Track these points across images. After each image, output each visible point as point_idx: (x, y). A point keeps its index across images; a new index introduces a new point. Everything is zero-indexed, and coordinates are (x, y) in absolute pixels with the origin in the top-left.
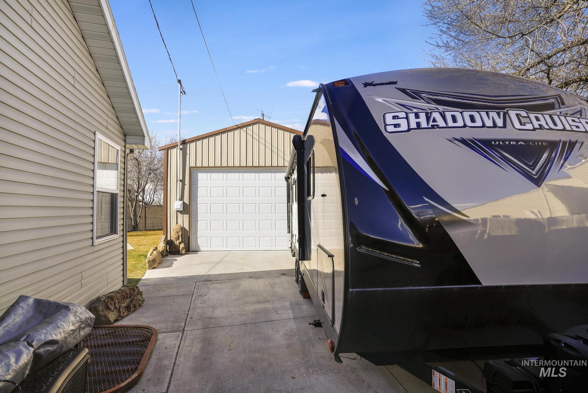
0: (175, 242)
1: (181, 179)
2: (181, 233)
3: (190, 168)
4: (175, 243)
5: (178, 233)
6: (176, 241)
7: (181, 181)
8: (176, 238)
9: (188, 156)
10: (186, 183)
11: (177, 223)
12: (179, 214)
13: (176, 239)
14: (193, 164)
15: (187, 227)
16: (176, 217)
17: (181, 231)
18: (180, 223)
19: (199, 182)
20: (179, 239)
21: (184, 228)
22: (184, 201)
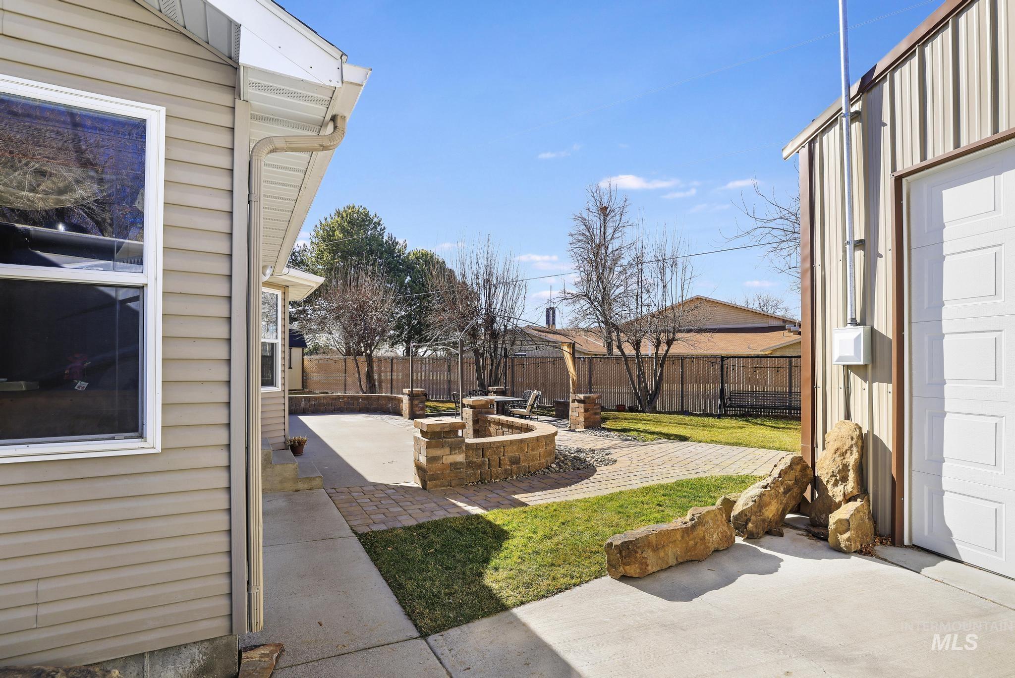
0: (829, 487)
1: (859, 235)
2: (855, 455)
3: (898, 180)
4: (830, 494)
5: (843, 454)
6: (836, 484)
7: (860, 244)
8: (833, 475)
9: (886, 131)
10: (881, 250)
11: (848, 416)
12: (856, 381)
13: (834, 478)
14: (909, 160)
15: (885, 433)
16: (842, 390)
17: (855, 449)
18: (860, 416)
19: (947, 233)
20: (845, 479)
21: (876, 439)
22: (876, 327)
